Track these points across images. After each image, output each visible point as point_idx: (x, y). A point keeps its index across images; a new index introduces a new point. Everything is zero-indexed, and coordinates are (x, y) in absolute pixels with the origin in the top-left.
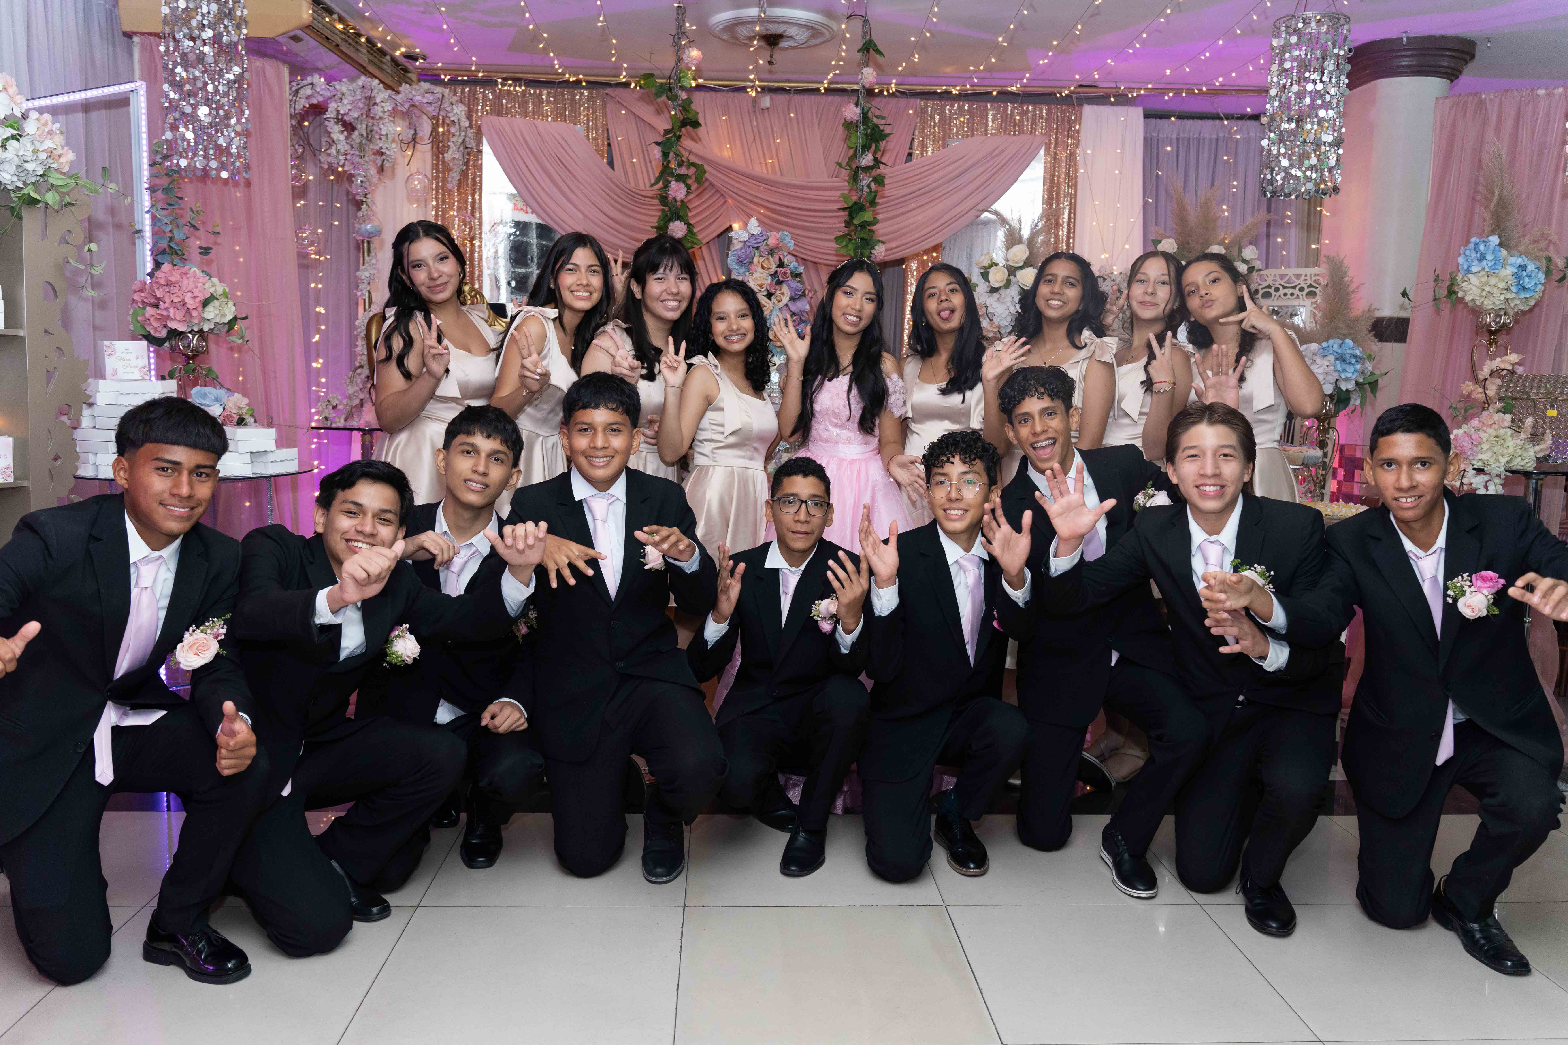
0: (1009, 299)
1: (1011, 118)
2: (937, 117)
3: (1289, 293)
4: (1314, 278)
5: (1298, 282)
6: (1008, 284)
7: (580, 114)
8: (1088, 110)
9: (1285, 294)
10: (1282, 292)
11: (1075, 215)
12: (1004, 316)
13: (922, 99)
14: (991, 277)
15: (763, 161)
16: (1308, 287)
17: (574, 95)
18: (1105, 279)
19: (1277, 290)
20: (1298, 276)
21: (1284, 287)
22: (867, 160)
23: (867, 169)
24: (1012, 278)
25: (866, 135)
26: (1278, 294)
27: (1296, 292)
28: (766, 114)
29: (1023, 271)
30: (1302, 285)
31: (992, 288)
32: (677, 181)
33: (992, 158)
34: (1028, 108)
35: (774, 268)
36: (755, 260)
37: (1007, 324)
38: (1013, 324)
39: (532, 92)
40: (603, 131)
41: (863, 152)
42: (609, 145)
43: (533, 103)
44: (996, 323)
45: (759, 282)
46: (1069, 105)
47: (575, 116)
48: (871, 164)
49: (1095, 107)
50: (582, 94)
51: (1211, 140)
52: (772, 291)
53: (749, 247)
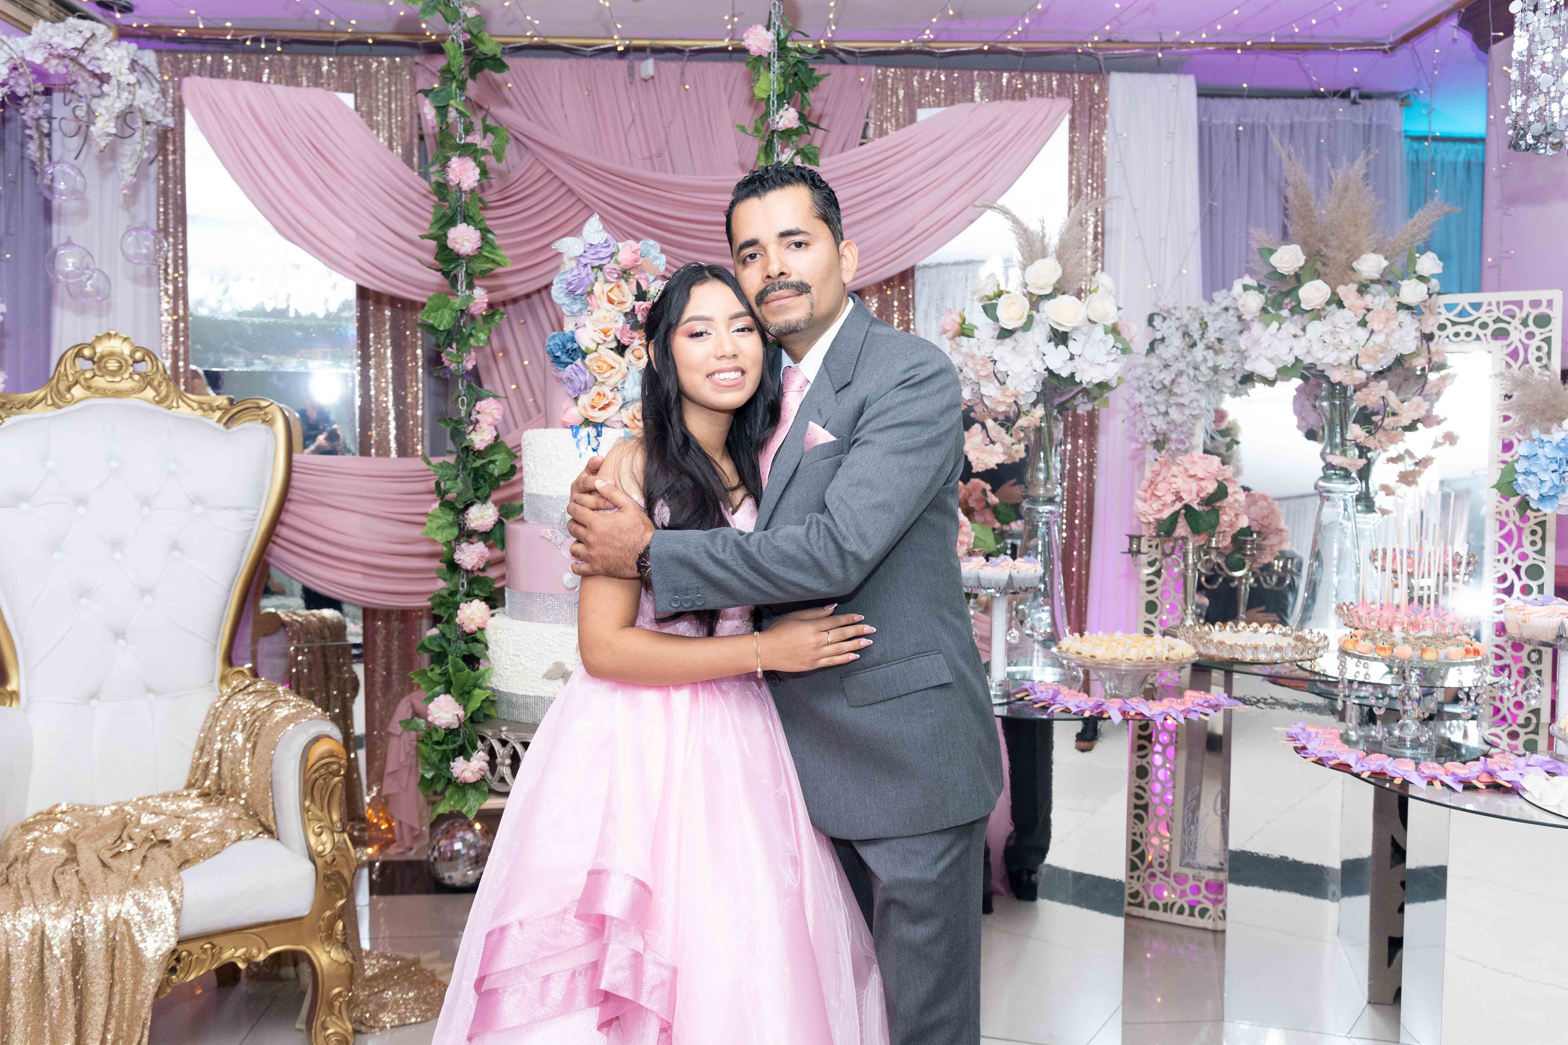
0: (1031, 348)
1: (1007, 92)
2: (901, 93)
3: (1463, 333)
4: (1503, 308)
5: (1476, 315)
6: (1028, 325)
7: (377, 93)
8: (1117, 81)
9: (1457, 335)
10: (1451, 330)
11: (1103, 228)
12: (1024, 376)
13: (878, 66)
14: (1000, 312)
15: (646, 155)
16: (1495, 321)
17: (368, 66)
18: (1165, 319)
19: (1442, 327)
20: (1477, 306)
21: (1454, 324)
22: (787, 118)
23: (787, 134)
24: (1034, 313)
25: (783, 75)
26: (1444, 334)
27: (1475, 330)
28: (652, 89)
29: (1052, 301)
30: (1485, 318)
31: (1002, 329)
32: (460, 156)
33: (990, 135)
34: (1031, 78)
35: (630, 301)
36: (598, 288)
37: (1030, 390)
38: (1039, 390)
39: (306, 61)
40: (412, 117)
41: (780, 106)
42: (422, 138)
43: (308, 78)
44: (1012, 389)
45: (603, 326)
46: (1089, 73)
47: (370, 97)
48: (795, 124)
49: (1128, 76)
50: (380, 63)
51: (1282, 127)
52: (625, 341)
53: (586, 265)
